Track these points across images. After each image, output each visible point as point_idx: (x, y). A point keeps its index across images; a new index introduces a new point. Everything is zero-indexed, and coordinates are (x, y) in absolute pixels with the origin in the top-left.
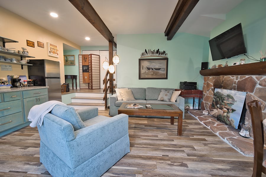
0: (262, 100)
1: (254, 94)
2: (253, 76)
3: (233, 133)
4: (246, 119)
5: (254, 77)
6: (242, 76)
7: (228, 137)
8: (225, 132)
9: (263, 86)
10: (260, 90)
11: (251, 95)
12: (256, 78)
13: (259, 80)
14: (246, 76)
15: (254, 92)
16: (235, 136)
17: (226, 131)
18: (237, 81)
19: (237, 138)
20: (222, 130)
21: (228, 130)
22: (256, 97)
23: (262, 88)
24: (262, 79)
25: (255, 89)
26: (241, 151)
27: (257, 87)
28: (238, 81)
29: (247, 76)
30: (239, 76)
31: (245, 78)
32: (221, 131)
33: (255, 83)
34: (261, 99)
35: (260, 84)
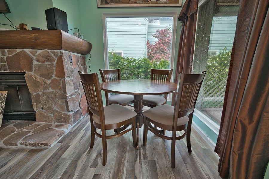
0: (44, 79)
1: (34, 72)
2: (25, 50)
3: (25, 130)
4: (34, 106)
5: (28, 51)
6: (11, 49)
7: (21, 140)
8: (14, 134)
9: (41, 63)
10: (39, 67)
11: (31, 75)
12: (30, 52)
13: (34, 55)
14: (17, 49)
15: (33, 71)
16: (30, 132)
17: (15, 132)
18: (5, 57)
19: (33, 132)
20: (7, 135)
21: (17, 130)
22: (37, 76)
23: (40, 65)
24: (38, 53)
25: (33, 67)
26: (45, 146)
27: (35, 64)
28: (7, 57)
29: (18, 51)
30: (6, 50)
31: (16, 53)
32: (7, 137)
33: (32, 59)
34: (43, 77)
35: (37, 61)
